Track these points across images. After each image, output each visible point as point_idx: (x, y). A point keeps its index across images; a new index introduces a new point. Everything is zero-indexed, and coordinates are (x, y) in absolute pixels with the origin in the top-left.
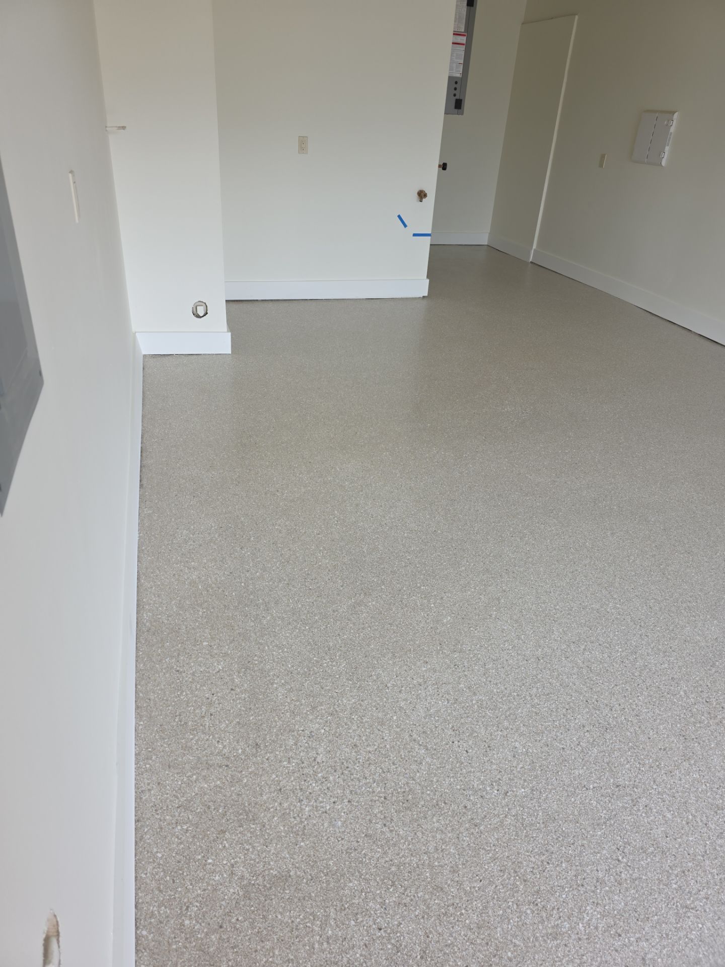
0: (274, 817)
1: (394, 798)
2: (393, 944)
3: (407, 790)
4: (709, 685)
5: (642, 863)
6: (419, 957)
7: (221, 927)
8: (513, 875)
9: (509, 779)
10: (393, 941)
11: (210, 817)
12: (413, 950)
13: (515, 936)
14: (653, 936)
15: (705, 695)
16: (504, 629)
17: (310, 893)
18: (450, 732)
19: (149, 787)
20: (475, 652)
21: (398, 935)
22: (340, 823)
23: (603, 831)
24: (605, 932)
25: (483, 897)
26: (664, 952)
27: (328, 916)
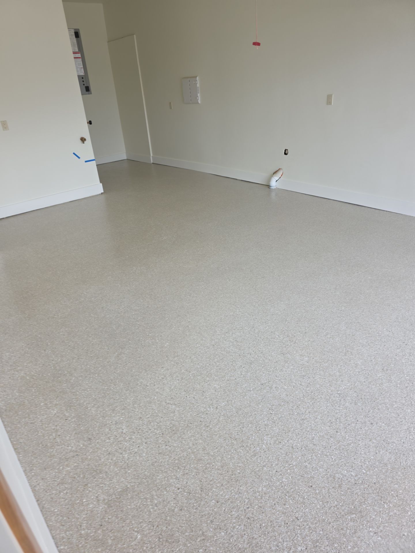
0: (110, 466)
1: (167, 432)
2: (186, 492)
3: (172, 426)
4: (287, 329)
5: (281, 410)
6: (200, 491)
7: (101, 525)
8: (229, 439)
9: (217, 401)
10: (186, 491)
11: (77, 482)
12: (196, 490)
13: (238, 463)
14: (293, 437)
15: (286, 334)
16: (194, 339)
17: (140, 490)
18: (184, 393)
19: (38, 483)
20: (185, 353)
21: (188, 487)
22: (144, 454)
23: (262, 405)
24: (274, 443)
25: (220, 454)
26: (299, 440)
27: (152, 496)
